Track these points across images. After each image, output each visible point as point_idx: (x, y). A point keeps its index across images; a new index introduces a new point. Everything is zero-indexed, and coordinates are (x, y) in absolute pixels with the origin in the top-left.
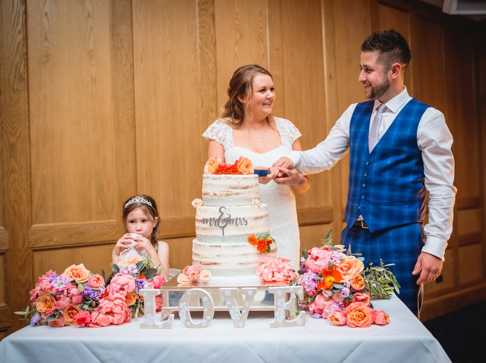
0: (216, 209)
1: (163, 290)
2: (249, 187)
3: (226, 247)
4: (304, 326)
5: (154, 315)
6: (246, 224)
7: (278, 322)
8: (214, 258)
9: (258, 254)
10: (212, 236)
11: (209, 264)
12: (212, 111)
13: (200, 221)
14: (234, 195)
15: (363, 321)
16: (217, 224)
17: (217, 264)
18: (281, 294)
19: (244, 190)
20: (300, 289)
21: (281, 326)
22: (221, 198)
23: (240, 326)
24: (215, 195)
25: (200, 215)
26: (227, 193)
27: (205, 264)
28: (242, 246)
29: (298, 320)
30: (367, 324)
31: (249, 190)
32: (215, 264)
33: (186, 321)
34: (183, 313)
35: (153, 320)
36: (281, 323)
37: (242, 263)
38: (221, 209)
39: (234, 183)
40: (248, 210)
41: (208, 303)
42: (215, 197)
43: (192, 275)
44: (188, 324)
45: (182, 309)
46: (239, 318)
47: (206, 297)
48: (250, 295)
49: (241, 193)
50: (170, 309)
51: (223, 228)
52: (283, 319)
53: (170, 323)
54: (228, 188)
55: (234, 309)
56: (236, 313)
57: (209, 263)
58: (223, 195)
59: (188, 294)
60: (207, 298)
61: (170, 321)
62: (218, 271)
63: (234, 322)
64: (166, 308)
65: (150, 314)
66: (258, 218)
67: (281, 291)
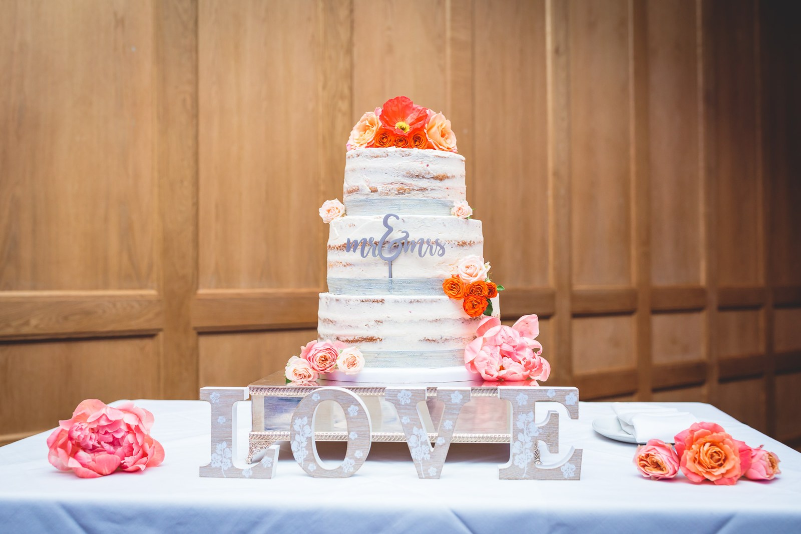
0: (376, 220)
1: (255, 392)
2: (448, 178)
3: (396, 302)
4: (579, 480)
5: (232, 446)
6: (441, 252)
7: (518, 466)
8: (369, 327)
9: (464, 321)
10: (364, 280)
11: (357, 341)
12: (342, 97)
13: (340, 248)
14: (416, 192)
15: (722, 470)
16: (377, 252)
17: (376, 340)
18: (525, 403)
19: (437, 183)
20: (571, 394)
21: (523, 477)
22: (388, 197)
23: (431, 475)
24: (374, 191)
25: (338, 235)
26: (401, 186)
27: (347, 341)
28: (432, 301)
29: (564, 465)
30: (729, 479)
31: (447, 183)
32: (371, 339)
33: (305, 460)
34: (300, 443)
35: (230, 458)
36: (524, 469)
37: (430, 339)
38: (388, 220)
39: (417, 167)
40: (445, 225)
41: (359, 420)
42: (375, 196)
43: (321, 361)
44: (312, 467)
45: (299, 434)
46: (429, 456)
47: (355, 405)
48: (456, 404)
49: (432, 189)
50: (268, 436)
51: (390, 263)
52: (529, 460)
53: (269, 466)
54: (404, 176)
55: (418, 437)
56: (422, 443)
57: (356, 338)
58: (393, 191)
59: (313, 398)
60: (357, 408)
61: (270, 459)
62: (376, 355)
63: (417, 466)
64: (259, 433)
65: (224, 444)
66: (464, 244)
67: (527, 397)
